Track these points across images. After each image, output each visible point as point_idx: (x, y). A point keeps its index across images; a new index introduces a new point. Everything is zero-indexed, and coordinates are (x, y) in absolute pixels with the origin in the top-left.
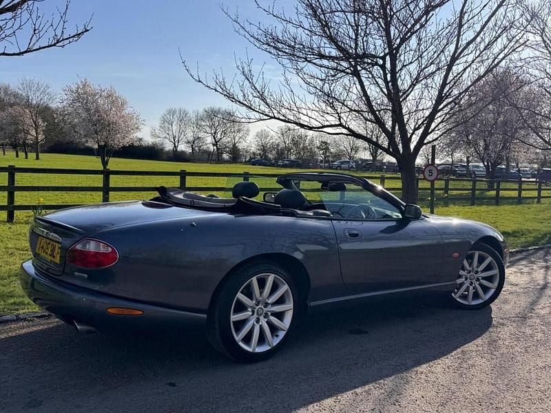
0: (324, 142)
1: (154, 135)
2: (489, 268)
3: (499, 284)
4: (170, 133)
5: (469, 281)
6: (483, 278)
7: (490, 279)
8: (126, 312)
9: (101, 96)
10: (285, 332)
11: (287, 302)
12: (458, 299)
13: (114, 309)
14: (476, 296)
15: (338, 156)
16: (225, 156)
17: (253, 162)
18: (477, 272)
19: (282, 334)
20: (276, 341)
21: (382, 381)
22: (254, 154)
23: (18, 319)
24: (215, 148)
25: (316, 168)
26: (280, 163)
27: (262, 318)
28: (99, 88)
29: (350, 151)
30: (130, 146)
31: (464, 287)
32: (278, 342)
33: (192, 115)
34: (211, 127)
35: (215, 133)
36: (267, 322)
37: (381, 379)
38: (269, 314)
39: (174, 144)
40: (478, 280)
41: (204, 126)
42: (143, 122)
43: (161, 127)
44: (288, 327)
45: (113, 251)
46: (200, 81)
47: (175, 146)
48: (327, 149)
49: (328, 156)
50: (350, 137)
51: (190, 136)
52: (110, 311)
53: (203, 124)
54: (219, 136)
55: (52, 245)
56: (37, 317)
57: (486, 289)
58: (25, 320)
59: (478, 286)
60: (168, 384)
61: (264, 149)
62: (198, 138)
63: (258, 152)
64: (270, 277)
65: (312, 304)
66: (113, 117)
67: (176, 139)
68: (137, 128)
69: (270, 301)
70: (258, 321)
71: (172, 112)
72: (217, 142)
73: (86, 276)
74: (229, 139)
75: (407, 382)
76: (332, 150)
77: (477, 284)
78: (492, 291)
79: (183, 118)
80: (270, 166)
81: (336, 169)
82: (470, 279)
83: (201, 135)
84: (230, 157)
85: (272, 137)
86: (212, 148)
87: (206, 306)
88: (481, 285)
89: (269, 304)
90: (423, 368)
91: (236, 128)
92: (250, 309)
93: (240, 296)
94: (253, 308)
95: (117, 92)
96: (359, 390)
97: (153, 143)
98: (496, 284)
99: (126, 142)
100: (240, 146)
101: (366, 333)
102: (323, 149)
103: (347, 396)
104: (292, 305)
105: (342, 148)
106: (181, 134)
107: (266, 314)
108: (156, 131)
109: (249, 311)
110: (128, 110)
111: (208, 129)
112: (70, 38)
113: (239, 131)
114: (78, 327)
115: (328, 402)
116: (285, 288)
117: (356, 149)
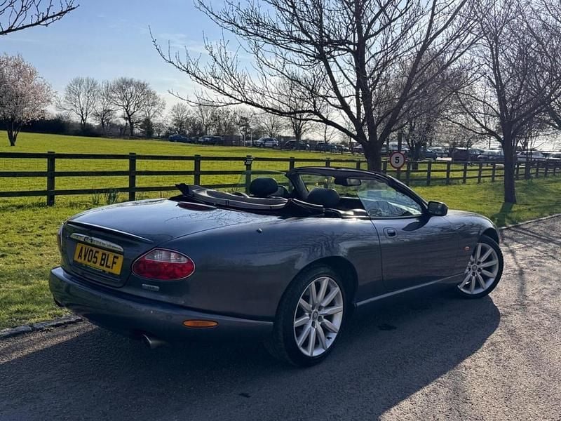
0: (244, 118)
1: (59, 107)
2: (489, 259)
3: (498, 273)
4: (78, 105)
5: (472, 271)
6: (484, 268)
7: (490, 269)
8: (201, 324)
9: (7, 65)
10: (336, 334)
11: (337, 304)
12: (462, 290)
13: (190, 321)
14: (478, 285)
15: (258, 133)
16: (137, 131)
17: (169, 137)
18: (479, 263)
19: (333, 336)
20: (329, 344)
21: (440, 379)
22: (170, 129)
23: (34, 330)
24: (128, 122)
25: (240, 146)
26: (201, 139)
27: (316, 321)
28: (5, 56)
29: (271, 128)
30: (40, 120)
31: (468, 278)
32: (330, 344)
33: (101, 85)
34: (122, 99)
35: (127, 106)
36: (321, 325)
37: (438, 377)
38: (323, 317)
39: (82, 117)
40: (479, 270)
41: (115, 98)
42: (54, 94)
43: (66, 98)
44: (338, 329)
45: (189, 263)
46: (170, 62)
47: (83, 119)
48: (247, 125)
49: (249, 133)
50: (320, 123)
51: (99, 108)
52: (186, 323)
53: (114, 95)
54: (132, 109)
55: (103, 254)
56: (53, 326)
57: (486, 278)
58: (42, 330)
59: (479, 276)
60: (240, 395)
61: (180, 123)
62: (109, 111)
63: (175, 127)
64: (325, 281)
65: (358, 304)
66: (20, 87)
67: (84, 112)
68: (49, 101)
69: (324, 304)
70: (313, 324)
71: (79, 82)
72: (129, 116)
73: (158, 287)
74: (143, 113)
75: (463, 379)
76: (252, 127)
77: (479, 274)
78: (492, 281)
79: (91, 87)
80: (190, 142)
81: (260, 147)
82: (473, 269)
83: (112, 107)
84: (142, 132)
85: (189, 112)
86: (123, 122)
87: (272, 313)
88: (482, 275)
89: (322, 307)
90: (468, 362)
91: (151, 101)
92: (307, 314)
93: (301, 301)
94: (310, 312)
95: (25, 61)
96: (426, 390)
97: (58, 116)
98: (495, 273)
99: (36, 116)
100: (154, 121)
101: (395, 328)
102: (243, 126)
103: (418, 396)
104: (342, 307)
105: (263, 124)
106: (90, 105)
107: (320, 317)
108: (62, 103)
109: (306, 316)
110: (37, 81)
111: (119, 101)
112: (54, 16)
113: (154, 104)
114: (150, 342)
115: (405, 404)
116: (336, 290)
117: (278, 127)
